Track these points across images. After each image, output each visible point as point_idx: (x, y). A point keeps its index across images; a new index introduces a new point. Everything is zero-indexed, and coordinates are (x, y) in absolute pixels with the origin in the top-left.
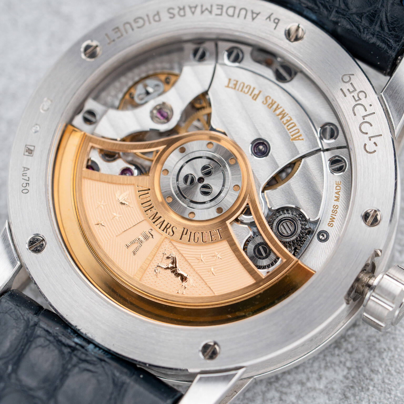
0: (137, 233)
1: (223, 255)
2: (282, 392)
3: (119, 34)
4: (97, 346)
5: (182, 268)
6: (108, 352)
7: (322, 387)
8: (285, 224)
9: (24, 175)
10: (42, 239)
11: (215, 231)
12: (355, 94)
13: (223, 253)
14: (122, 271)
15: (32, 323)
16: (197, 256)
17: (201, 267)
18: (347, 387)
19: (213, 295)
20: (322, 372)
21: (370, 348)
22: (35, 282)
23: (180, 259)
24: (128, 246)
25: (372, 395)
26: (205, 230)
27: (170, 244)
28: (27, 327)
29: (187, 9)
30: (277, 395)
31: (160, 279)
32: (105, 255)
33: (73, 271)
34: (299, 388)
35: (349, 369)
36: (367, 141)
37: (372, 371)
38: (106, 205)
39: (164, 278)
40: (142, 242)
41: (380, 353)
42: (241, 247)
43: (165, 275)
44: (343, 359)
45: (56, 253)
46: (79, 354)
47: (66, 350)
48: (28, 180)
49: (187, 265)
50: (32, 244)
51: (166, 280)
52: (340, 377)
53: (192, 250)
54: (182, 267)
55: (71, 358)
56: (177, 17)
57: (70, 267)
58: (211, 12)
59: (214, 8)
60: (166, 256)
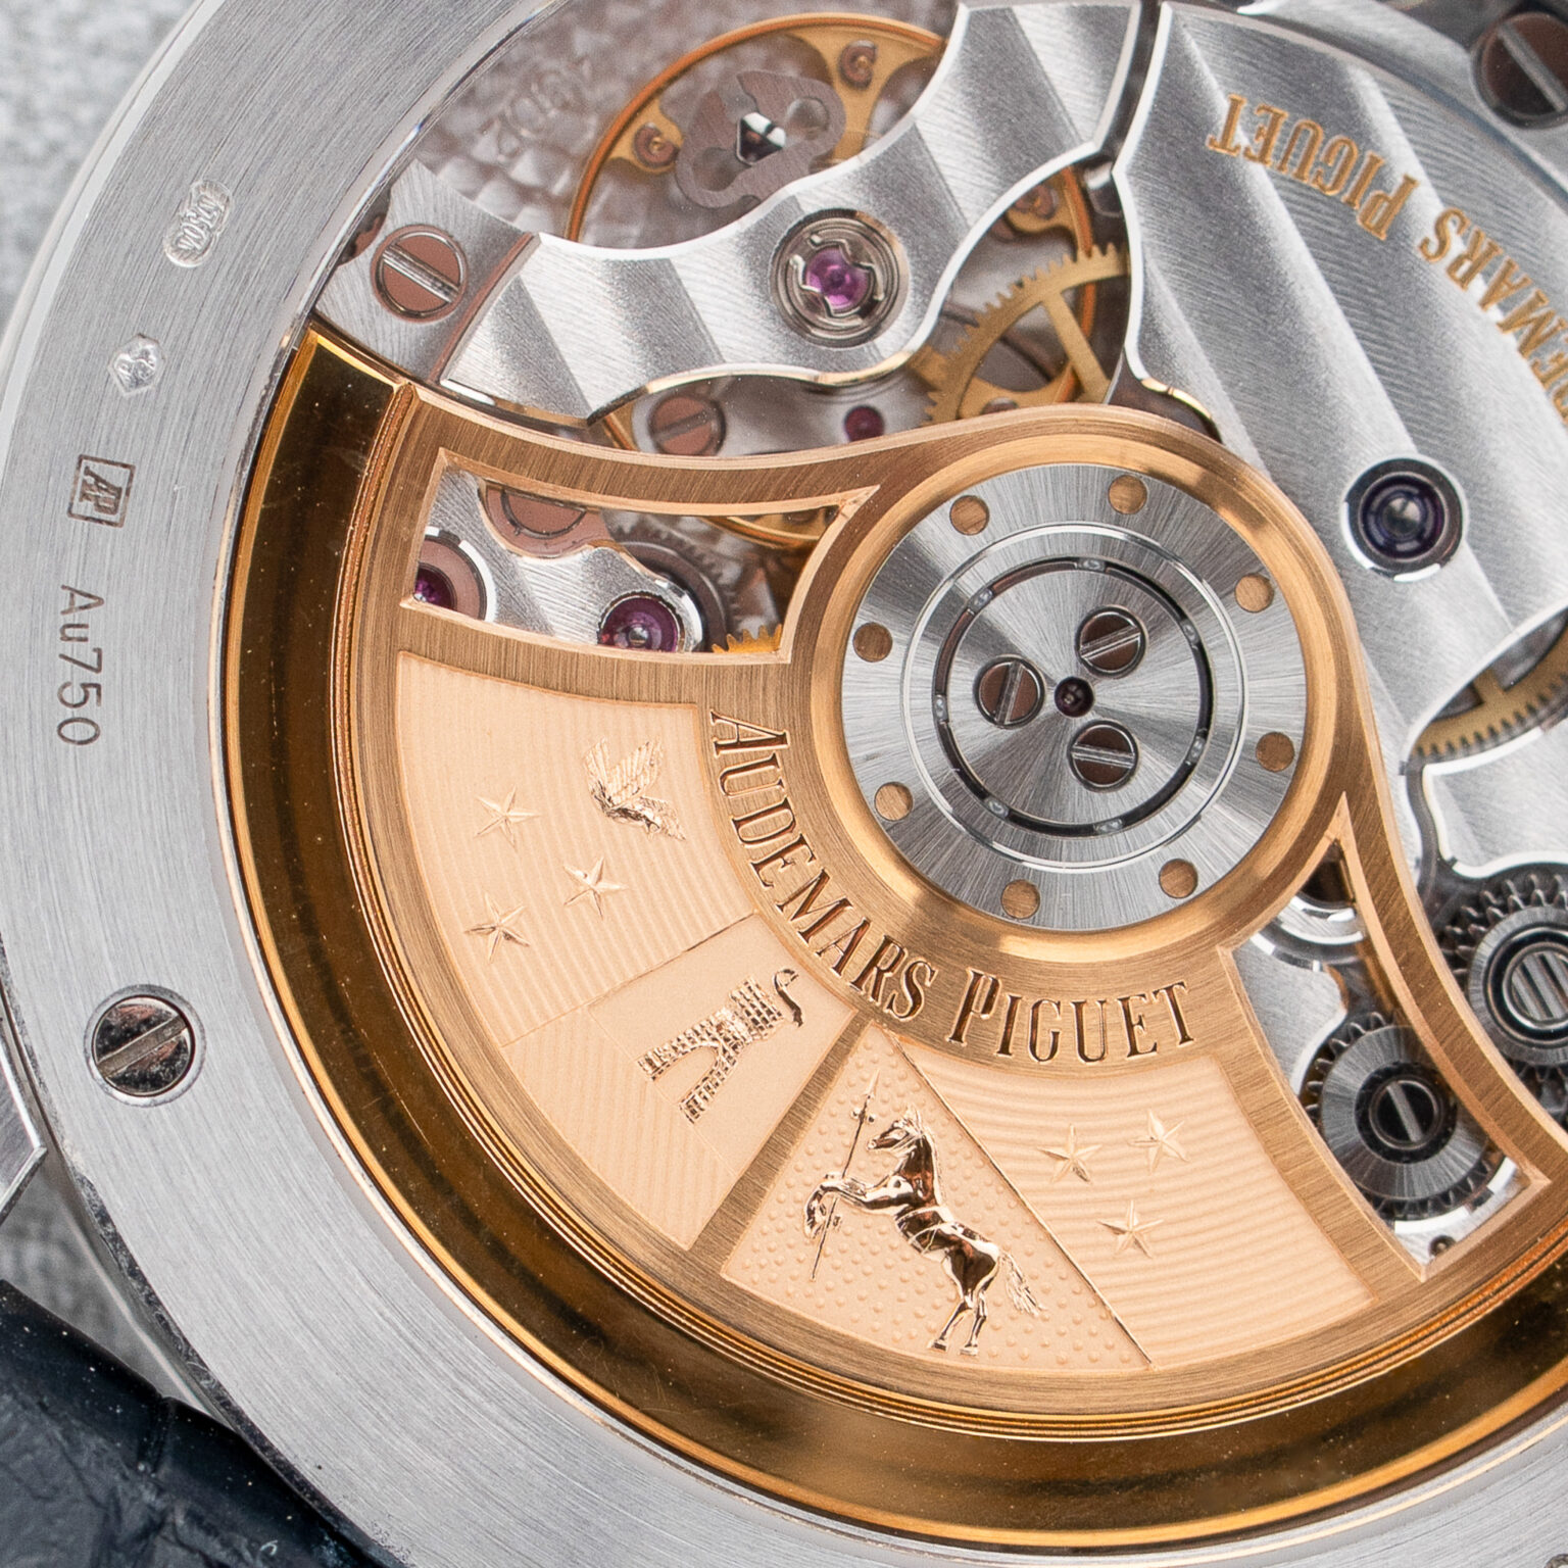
0: (708, 994)
1: (1190, 1135)
5: (959, 1205)
8: (1532, 965)
9: (69, 632)
10: (174, 1014)
11: (1155, 1000)
13: (1193, 1128)
14: (625, 1213)
16: (1048, 1138)
17: (1071, 1204)
19: (1138, 1368)
22: (132, 1263)
23: (953, 1153)
24: (658, 1064)
26: (1097, 993)
27: (894, 1060)
31: (838, 1263)
32: (530, 1113)
33: (355, 1215)
38: (530, 819)
39: (858, 1257)
40: (735, 1048)
43: (865, 1239)
45: (262, 1102)
48: (95, 666)
49: (992, 1190)
50: (117, 1043)
51: (868, 1269)
53: (1019, 1105)
54: (961, 1199)
57: (340, 1194)
60: (871, 1133)
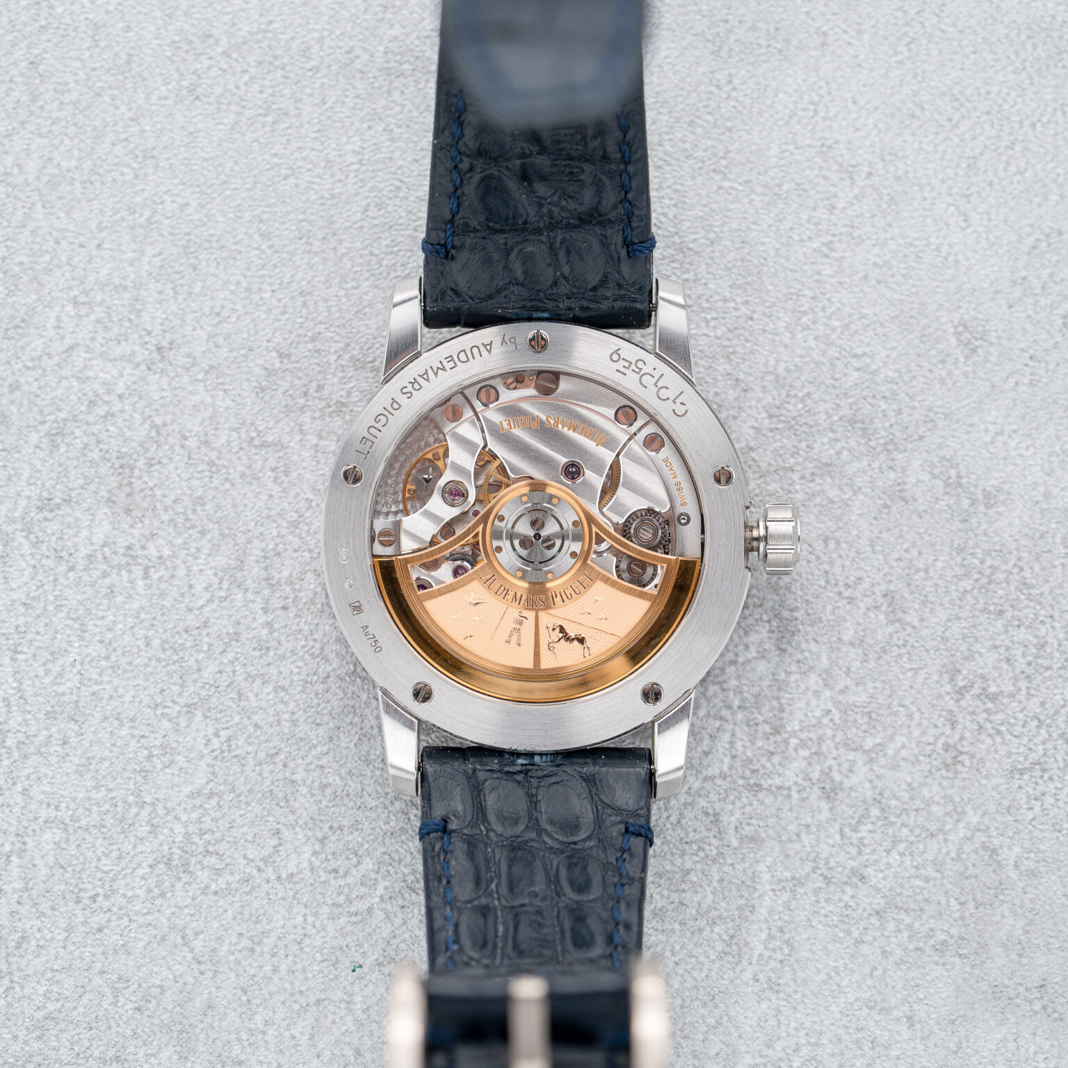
0: (509, 624)
2: (720, 683)
3: (369, 444)
4: (541, 754)
6: (556, 754)
7: (754, 654)
8: (641, 531)
9: (367, 634)
10: (424, 685)
11: (582, 578)
12: (633, 367)
14: (519, 669)
15: (470, 772)
16: (580, 611)
18: (778, 640)
20: (746, 640)
21: (776, 590)
24: (508, 641)
25: (806, 633)
26: (572, 582)
27: (544, 615)
28: (469, 778)
29: (420, 380)
30: (717, 688)
33: (474, 698)
34: (733, 668)
35: (769, 622)
36: (673, 406)
37: (791, 610)
38: (462, 615)
39: (562, 651)
40: (519, 630)
41: (788, 589)
42: (615, 577)
43: (561, 648)
44: (757, 616)
45: (447, 690)
46: (533, 773)
47: (520, 777)
48: (374, 637)
49: (576, 625)
50: (418, 696)
51: (565, 652)
52: (766, 635)
53: (572, 609)
55: (529, 782)
56: (414, 393)
57: (469, 696)
58: (444, 369)
59: (445, 362)
